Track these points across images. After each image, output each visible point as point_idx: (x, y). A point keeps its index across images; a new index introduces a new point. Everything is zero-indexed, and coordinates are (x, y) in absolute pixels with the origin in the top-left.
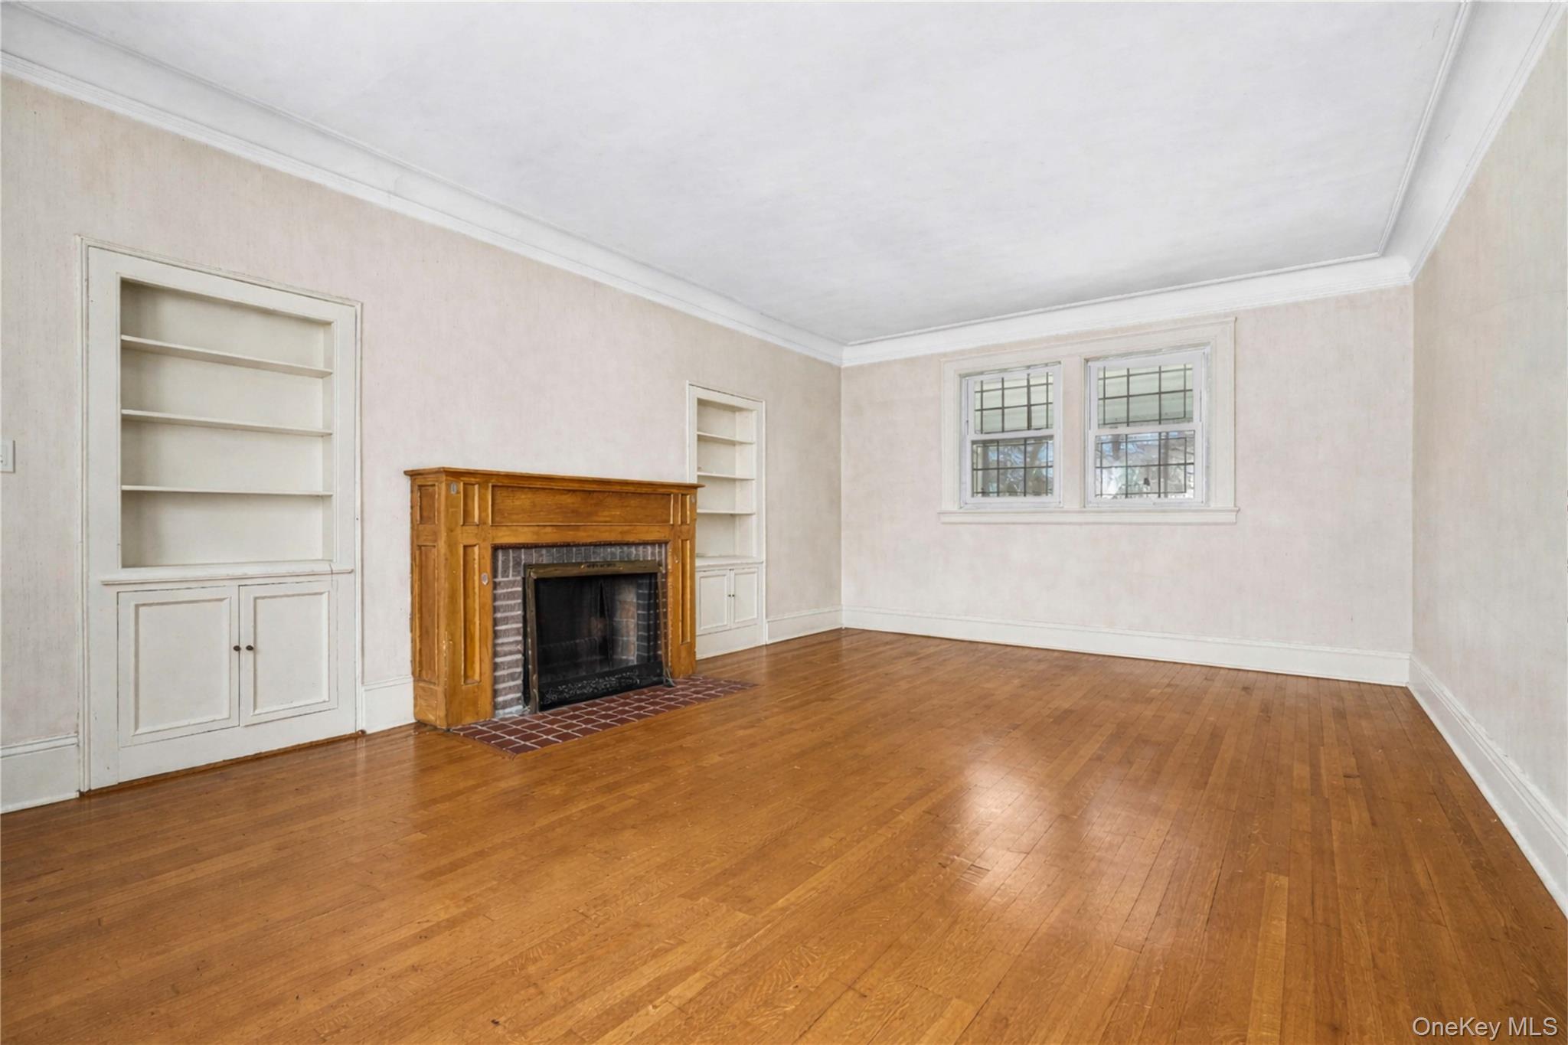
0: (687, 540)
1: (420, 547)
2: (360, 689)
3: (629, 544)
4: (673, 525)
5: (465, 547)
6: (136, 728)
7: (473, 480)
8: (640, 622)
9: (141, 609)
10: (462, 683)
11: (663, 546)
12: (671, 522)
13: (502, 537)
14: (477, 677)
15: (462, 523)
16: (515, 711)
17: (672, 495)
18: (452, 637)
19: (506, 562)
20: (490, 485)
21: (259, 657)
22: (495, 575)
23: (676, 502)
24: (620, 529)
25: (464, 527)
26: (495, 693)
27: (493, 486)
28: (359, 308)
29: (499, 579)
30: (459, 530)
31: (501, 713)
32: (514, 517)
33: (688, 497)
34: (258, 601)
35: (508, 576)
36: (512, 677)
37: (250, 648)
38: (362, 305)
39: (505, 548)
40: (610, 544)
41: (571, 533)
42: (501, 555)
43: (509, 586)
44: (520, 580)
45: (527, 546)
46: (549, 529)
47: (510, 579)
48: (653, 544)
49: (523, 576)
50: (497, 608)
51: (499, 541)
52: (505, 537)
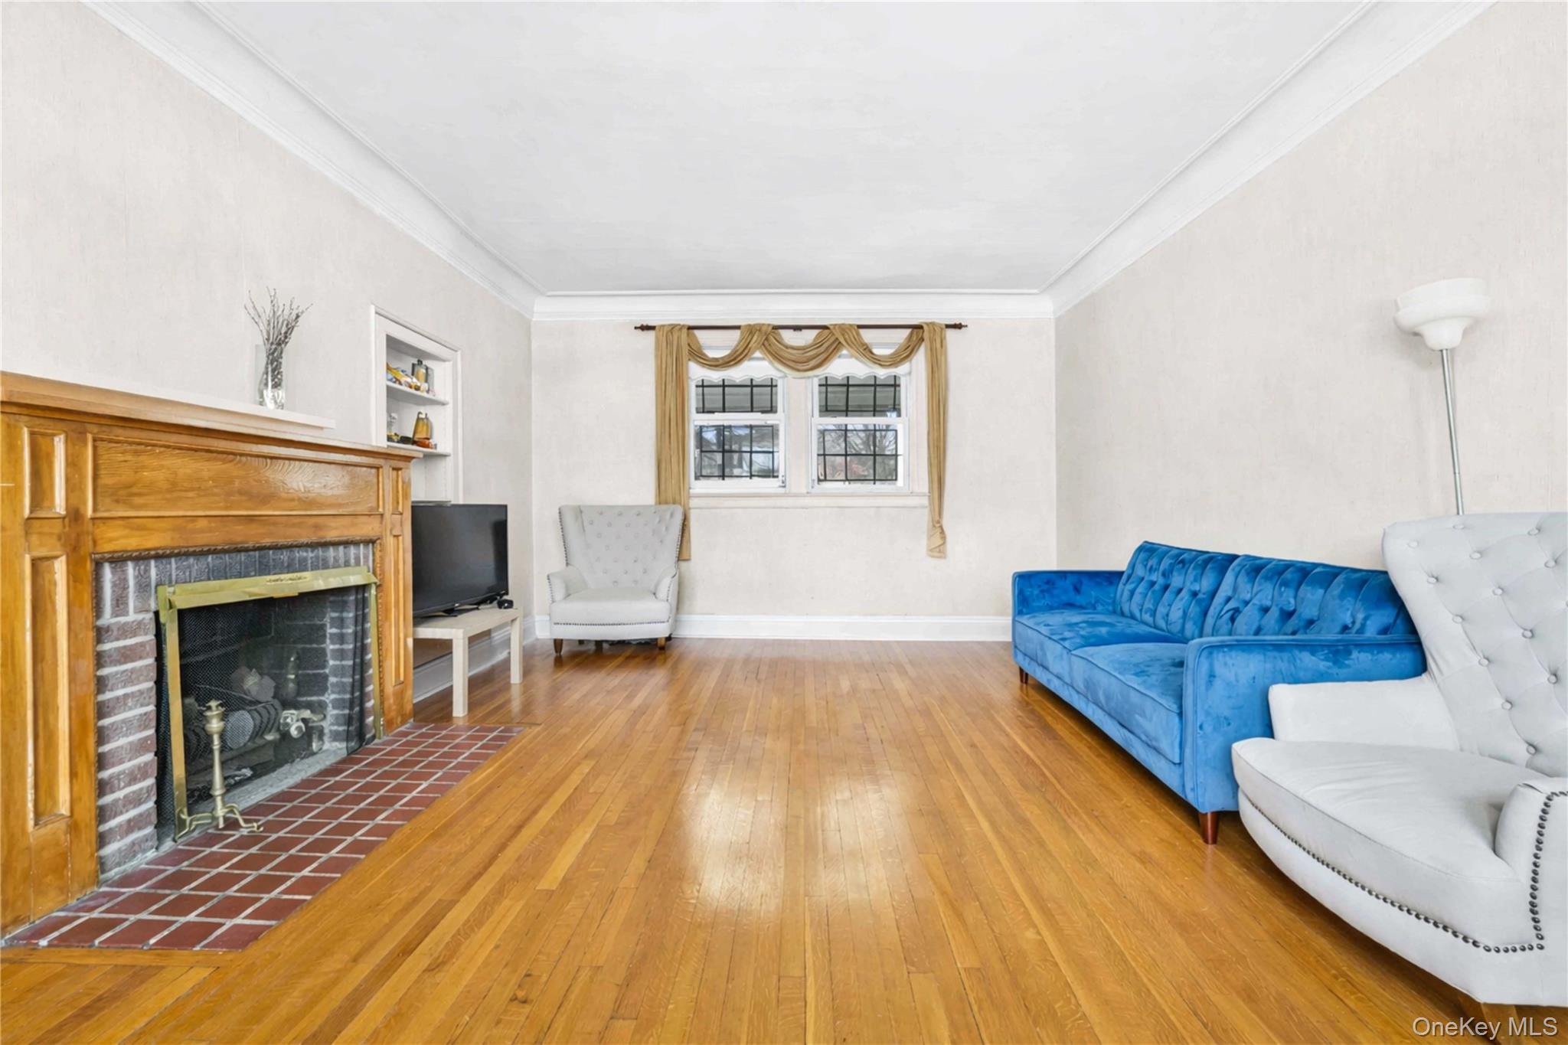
3: (325, 545)
4: (383, 514)
5: (35, 560)
10: (30, 828)
11: (371, 545)
12: (381, 510)
13: (111, 540)
14: (63, 809)
15: (28, 515)
17: (382, 470)
19: (121, 586)
20: (89, 437)
22: (98, 614)
23: (386, 477)
27: (95, 440)
29: (107, 618)
30: (21, 528)
32: (137, 500)
33: (401, 471)
35: (126, 614)
39: (118, 560)
41: (240, 527)
42: (107, 572)
43: (126, 631)
44: (151, 615)
45: (160, 556)
46: (202, 524)
47: (132, 617)
48: (356, 543)
49: (153, 607)
50: (105, 672)
51: (106, 547)
52: (116, 539)
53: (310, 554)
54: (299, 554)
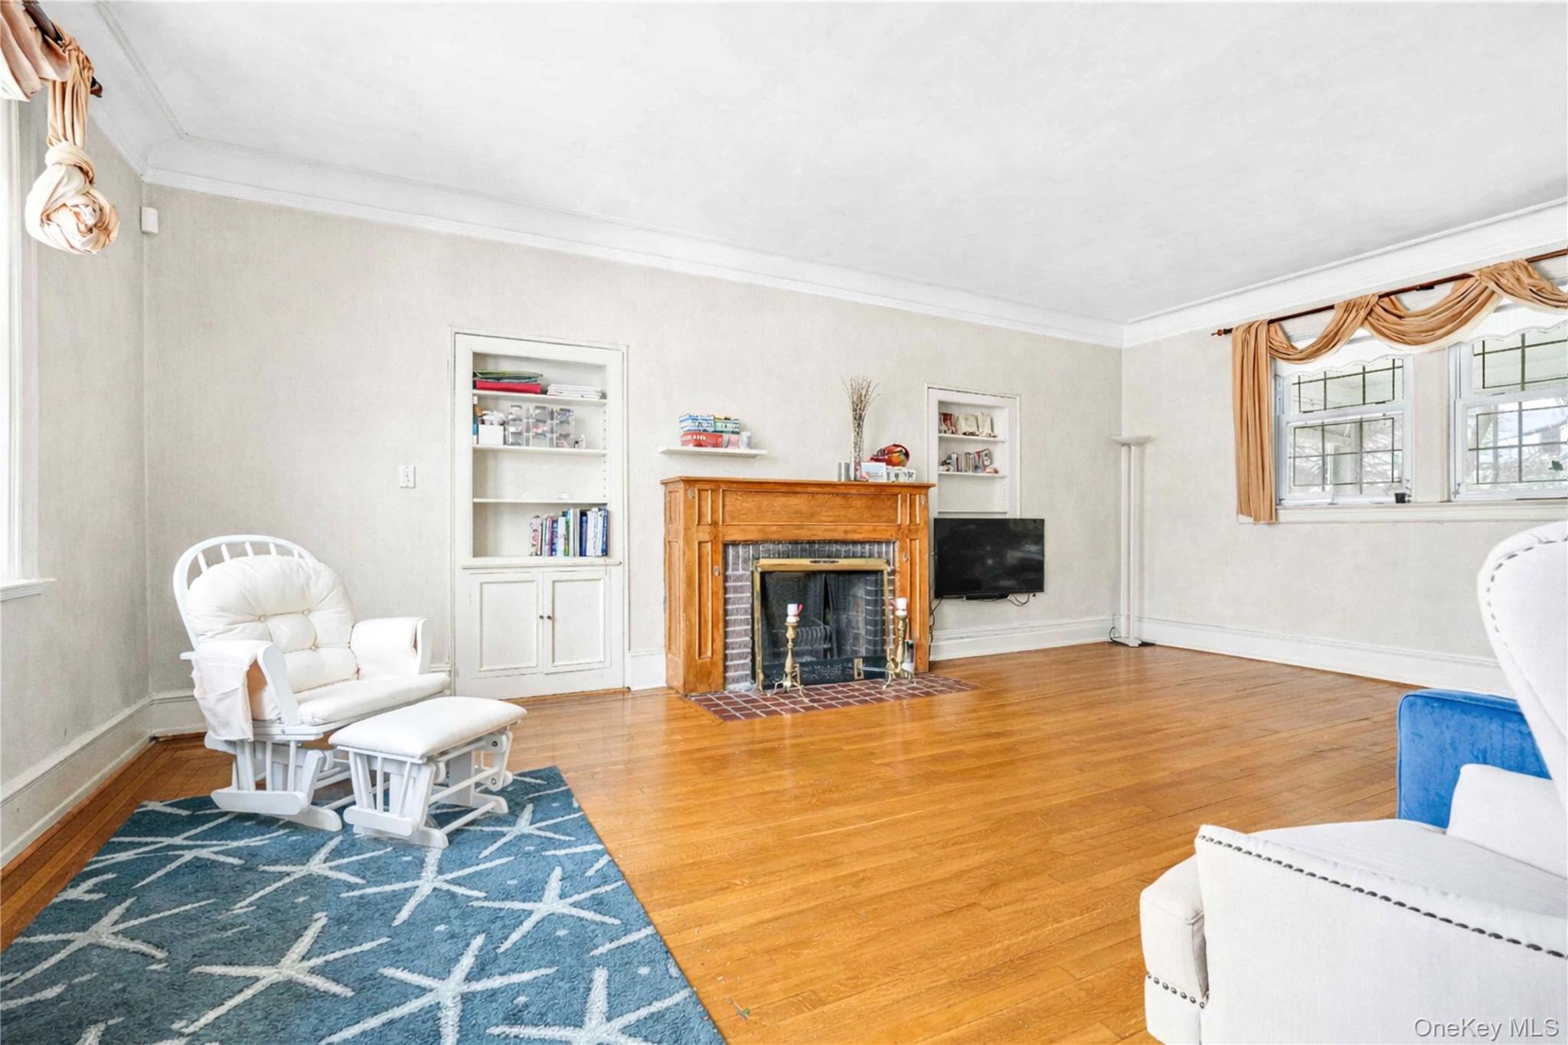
0: (915, 539)
1: (669, 542)
2: (628, 655)
3: (855, 543)
4: (900, 525)
5: (700, 543)
6: (481, 666)
7: (707, 487)
8: (869, 617)
9: (485, 586)
10: (697, 657)
11: (891, 544)
12: (899, 522)
13: (731, 534)
14: (709, 654)
15: (696, 523)
16: (743, 687)
17: (900, 496)
18: (688, 619)
19: (737, 557)
20: (721, 490)
21: (556, 624)
22: (726, 569)
23: (904, 501)
24: (844, 528)
25: (700, 527)
26: (726, 669)
27: (723, 491)
28: (624, 349)
29: (730, 572)
30: (694, 529)
31: (731, 687)
32: (741, 517)
33: (917, 496)
34: (557, 584)
35: (738, 570)
36: (741, 656)
37: (549, 618)
38: (628, 347)
39: (735, 544)
40: (836, 542)
41: (797, 531)
42: (731, 551)
43: (739, 578)
44: (749, 573)
45: (755, 543)
46: (774, 528)
47: (741, 572)
48: (880, 543)
49: (751, 569)
50: (728, 596)
51: (729, 538)
52: (734, 535)
53: (843, 548)
54: (834, 548)
